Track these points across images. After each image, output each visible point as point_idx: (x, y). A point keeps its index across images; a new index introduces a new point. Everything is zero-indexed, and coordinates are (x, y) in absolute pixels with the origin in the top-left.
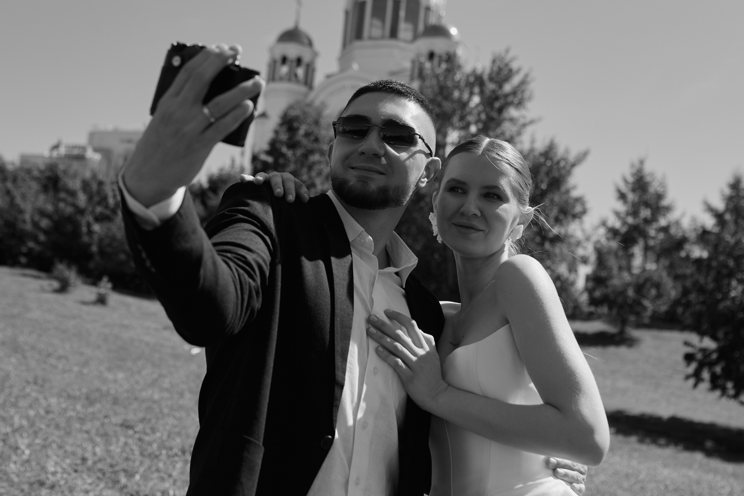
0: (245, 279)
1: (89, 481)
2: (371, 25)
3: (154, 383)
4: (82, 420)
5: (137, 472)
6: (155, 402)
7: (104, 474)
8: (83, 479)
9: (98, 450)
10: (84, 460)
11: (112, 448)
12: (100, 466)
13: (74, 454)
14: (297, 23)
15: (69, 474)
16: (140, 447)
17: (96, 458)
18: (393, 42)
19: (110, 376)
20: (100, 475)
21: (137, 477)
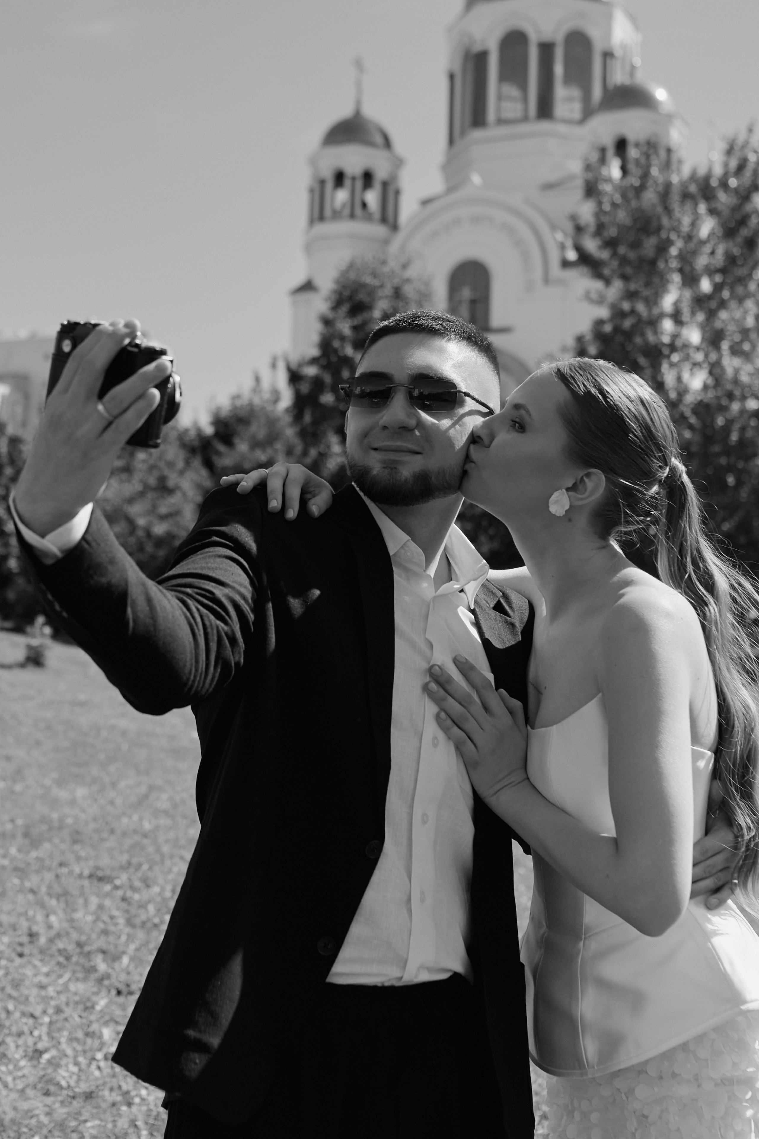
0: (210, 621)
1: (45, 970)
2: (500, 98)
3: (141, 802)
4: (21, 871)
5: (124, 953)
6: (145, 836)
7: (68, 958)
8: (35, 966)
9: (53, 918)
10: (32, 936)
11: (78, 915)
12: (60, 944)
13: (14, 927)
14: (358, 103)
15: (11, 961)
16: (127, 911)
17: (53, 933)
18: (545, 126)
19: (63, 794)
20: (61, 959)
21: (125, 960)
